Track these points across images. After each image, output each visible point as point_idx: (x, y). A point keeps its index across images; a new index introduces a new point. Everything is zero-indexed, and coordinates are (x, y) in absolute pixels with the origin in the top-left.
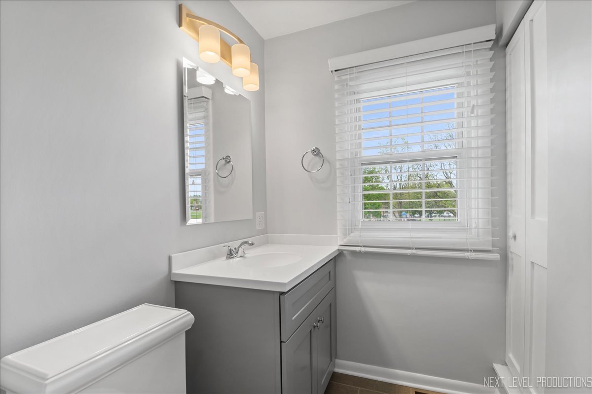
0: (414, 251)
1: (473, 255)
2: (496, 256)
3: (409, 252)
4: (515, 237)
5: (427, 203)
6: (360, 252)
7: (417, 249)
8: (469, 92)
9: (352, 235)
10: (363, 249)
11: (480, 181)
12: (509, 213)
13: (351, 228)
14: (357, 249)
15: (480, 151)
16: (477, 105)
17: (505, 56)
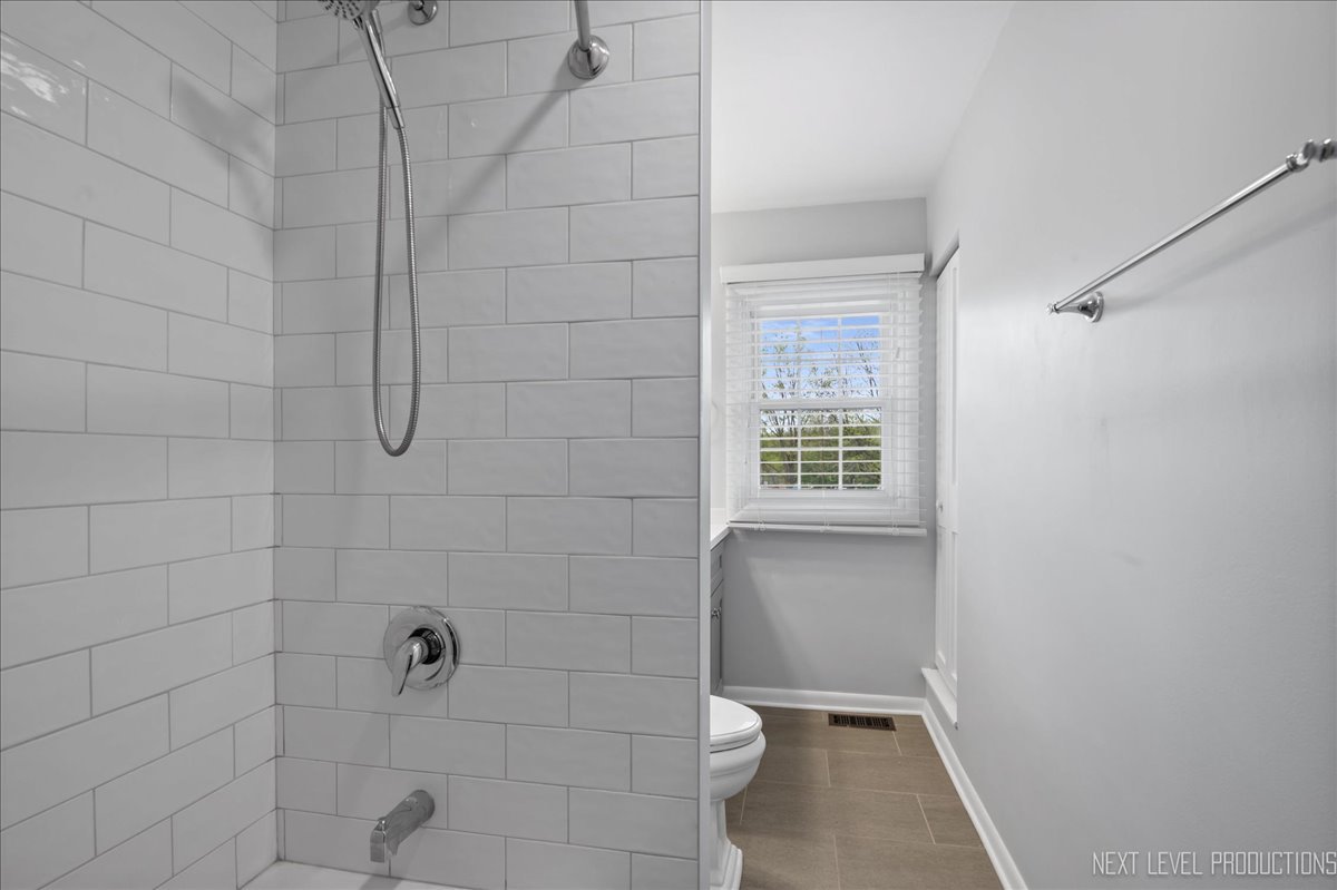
0: (828, 528)
1: (897, 531)
2: (923, 532)
3: (821, 529)
4: (941, 507)
5: (846, 467)
6: (759, 531)
7: (832, 525)
8: (895, 318)
9: (746, 508)
10: (763, 526)
11: (906, 439)
12: (938, 479)
13: (745, 498)
14: (755, 526)
15: (907, 391)
16: (905, 349)
17: (936, 289)
